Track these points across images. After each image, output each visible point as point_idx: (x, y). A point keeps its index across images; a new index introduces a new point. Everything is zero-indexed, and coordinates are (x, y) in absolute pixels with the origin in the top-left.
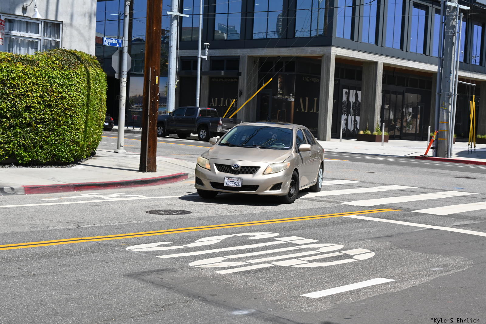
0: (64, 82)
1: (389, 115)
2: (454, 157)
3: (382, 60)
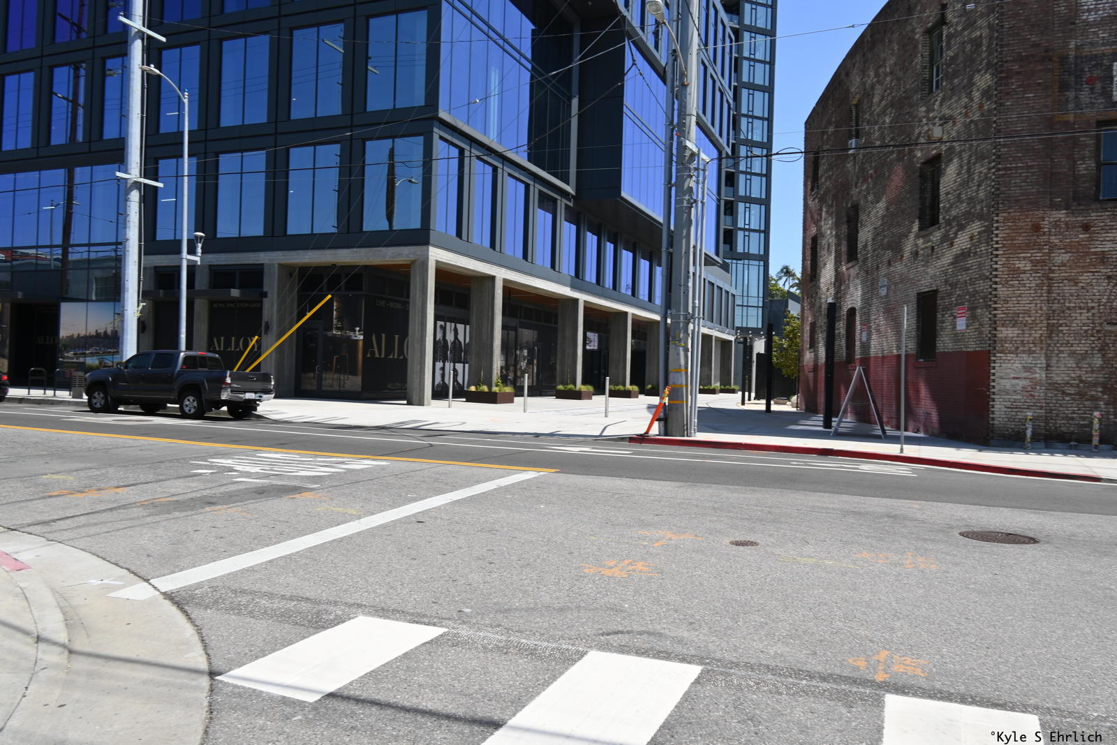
3: (502, 274)
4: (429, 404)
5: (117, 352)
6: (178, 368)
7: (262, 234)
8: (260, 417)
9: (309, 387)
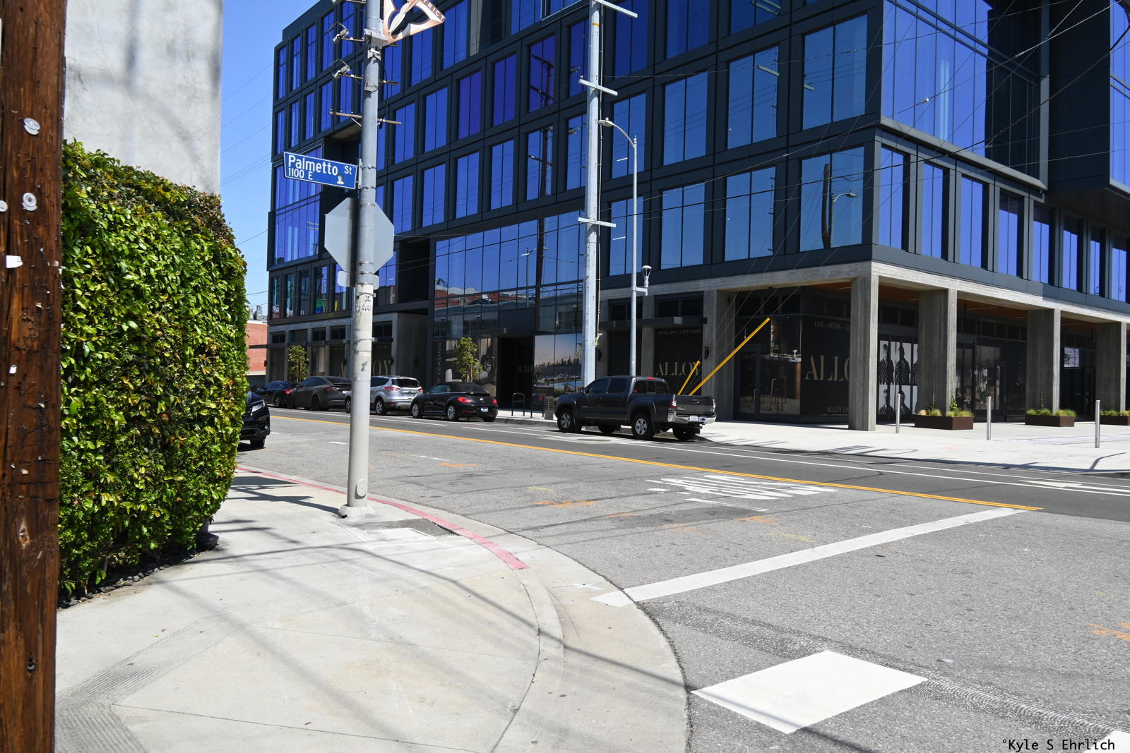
3: (955, 286)
4: (873, 429)
5: (580, 378)
6: (630, 393)
7: (701, 262)
8: (702, 439)
9: (747, 411)
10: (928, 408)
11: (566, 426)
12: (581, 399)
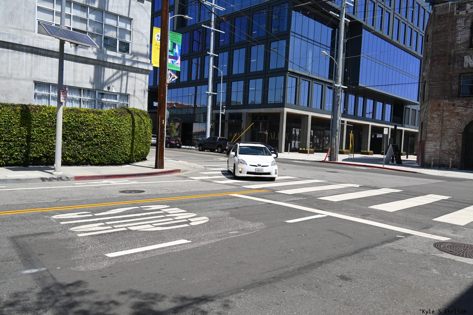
0: (117, 123)
1: (317, 141)
2: (339, 161)
3: (311, 114)
4: (283, 153)
5: (205, 136)
6: (217, 141)
7: (242, 104)
10: (302, 148)
11: (200, 150)
12: (205, 143)
